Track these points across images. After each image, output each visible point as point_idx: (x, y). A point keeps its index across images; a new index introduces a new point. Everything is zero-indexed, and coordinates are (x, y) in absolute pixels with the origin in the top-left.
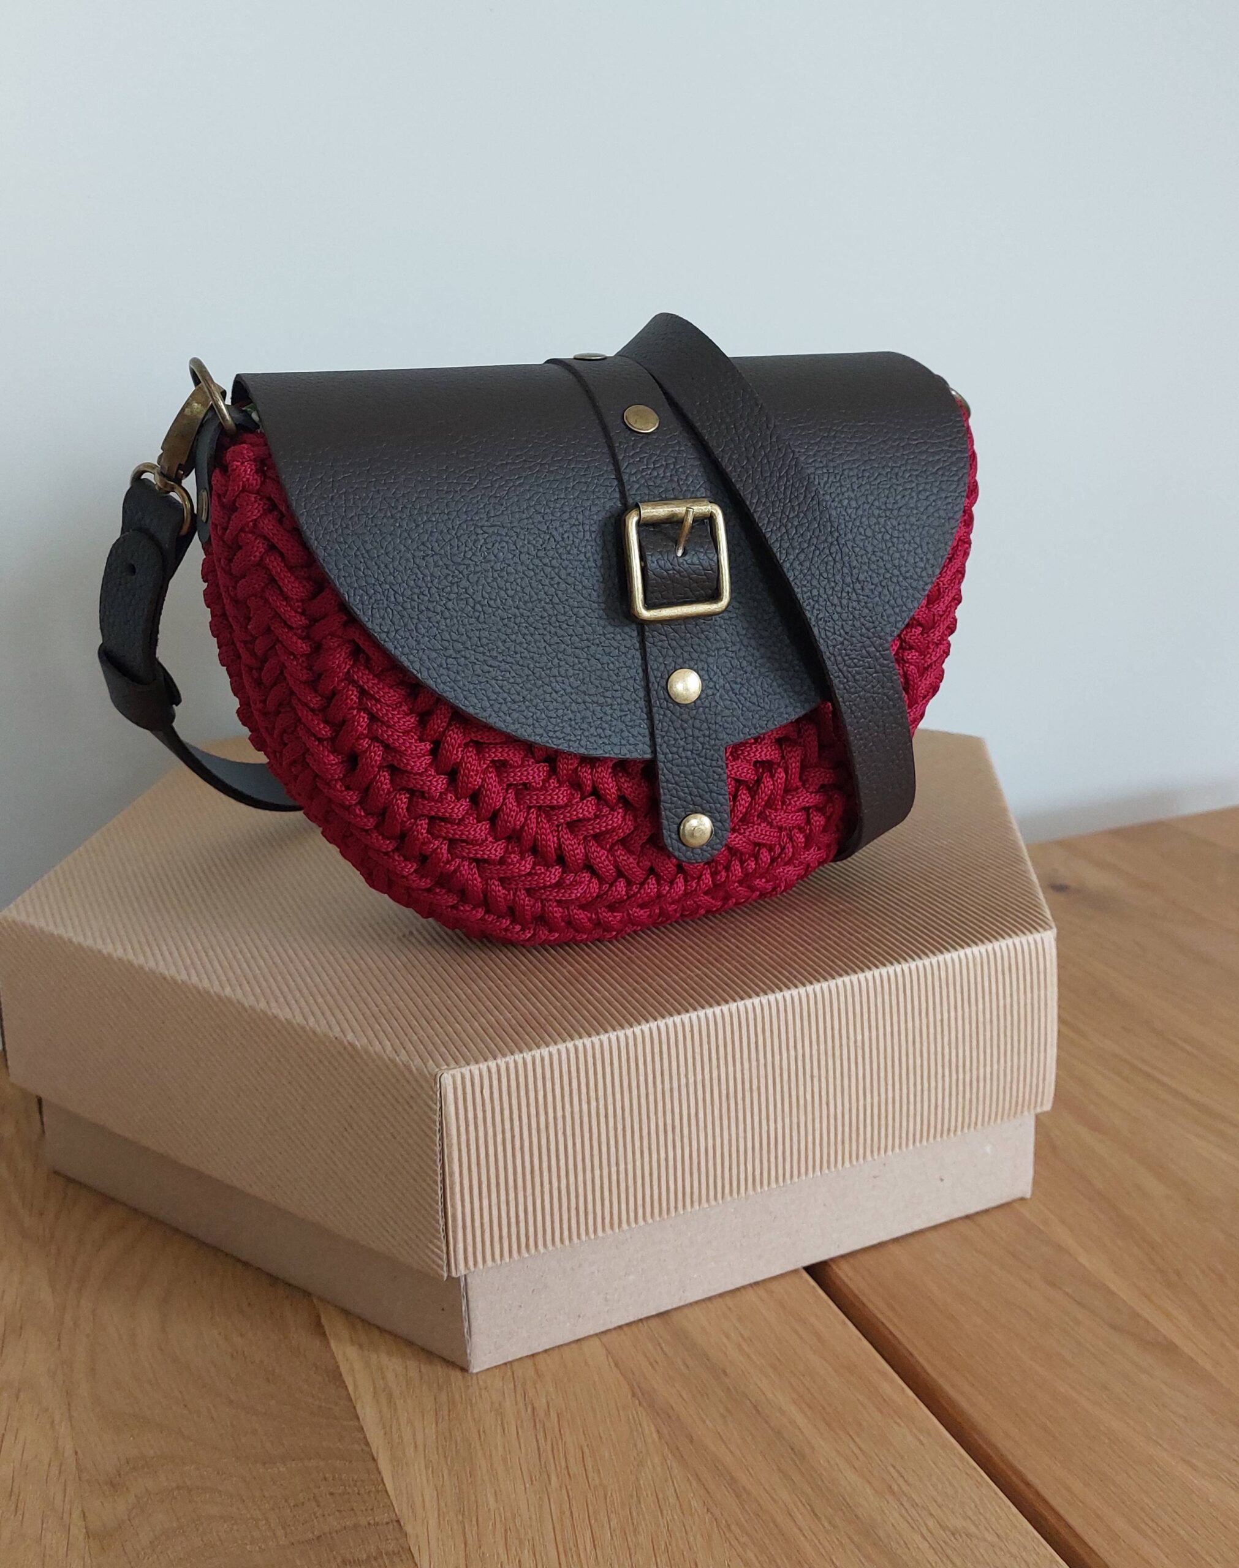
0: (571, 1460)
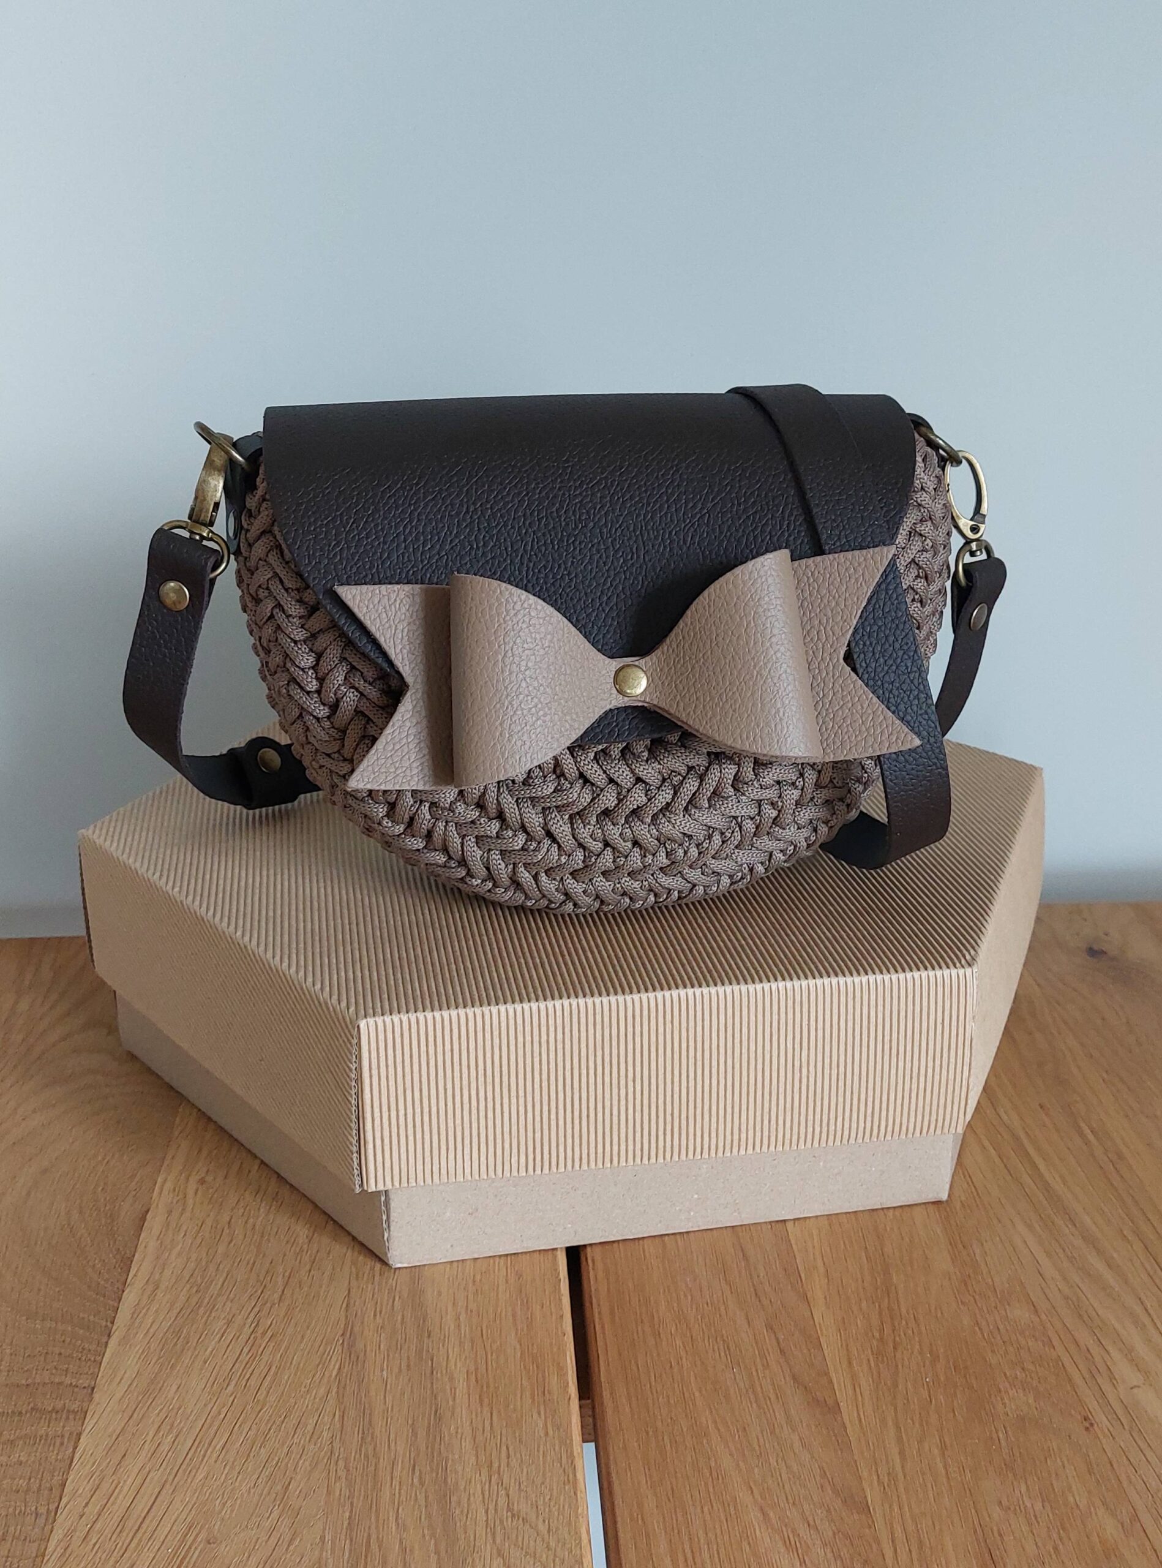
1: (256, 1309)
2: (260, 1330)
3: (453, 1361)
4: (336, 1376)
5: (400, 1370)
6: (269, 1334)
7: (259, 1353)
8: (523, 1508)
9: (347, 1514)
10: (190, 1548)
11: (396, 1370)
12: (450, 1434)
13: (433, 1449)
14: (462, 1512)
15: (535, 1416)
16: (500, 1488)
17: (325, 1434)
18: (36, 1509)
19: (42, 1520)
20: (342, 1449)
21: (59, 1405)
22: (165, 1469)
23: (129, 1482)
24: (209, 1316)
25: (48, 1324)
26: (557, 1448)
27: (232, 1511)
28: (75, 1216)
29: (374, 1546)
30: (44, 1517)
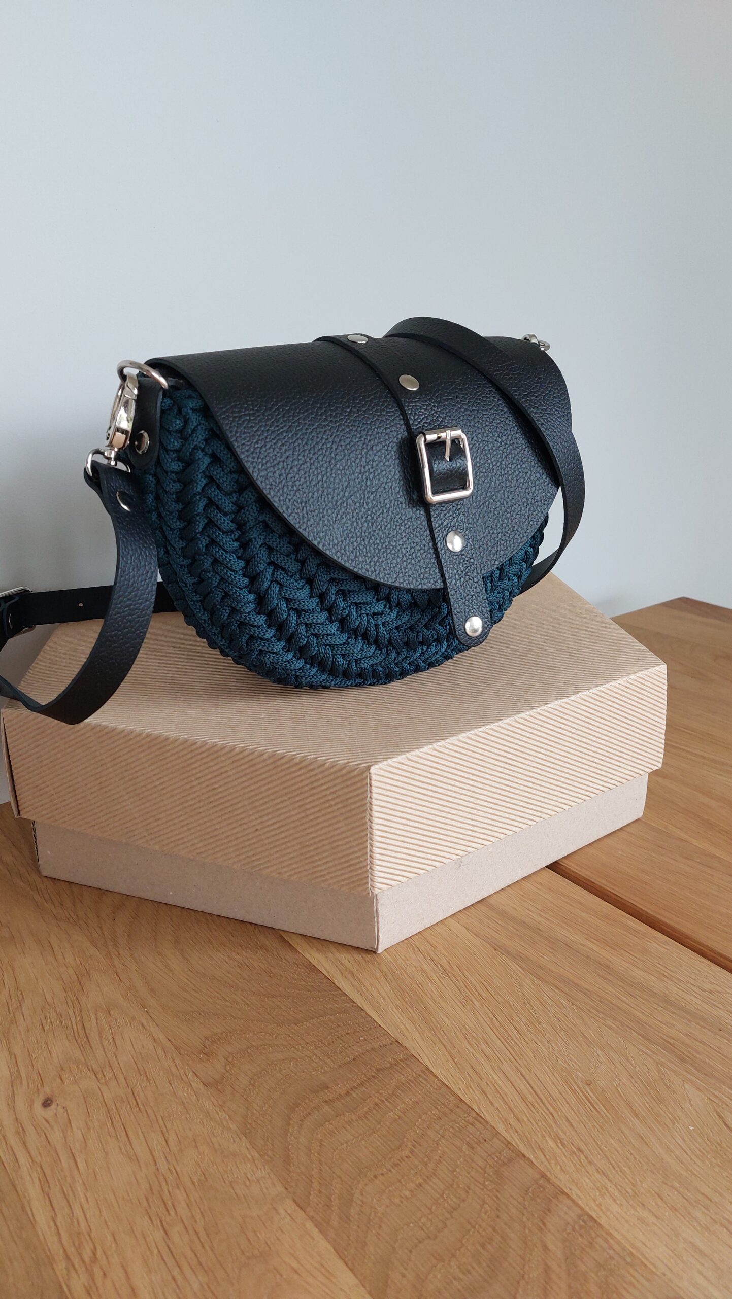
1: (428, 958)
2: (448, 968)
4: (525, 972)
5: (552, 953)
6: (455, 967)
9: (635, 1033)
10: (583, 1093)
11: (551, 955)
12: (624, 972)
13: (627, 982)
14: (685, 1003)
16: (686, 984)
17: (562, 1001)
18: (465, 1121)
20: (583, 1004)
21: (391, 1060)
23: (496, 1078)
24: (407, 973)
25: (315, 1021)
27: (575, 1063)
29: (672, 1041)
30: (476, 1123)
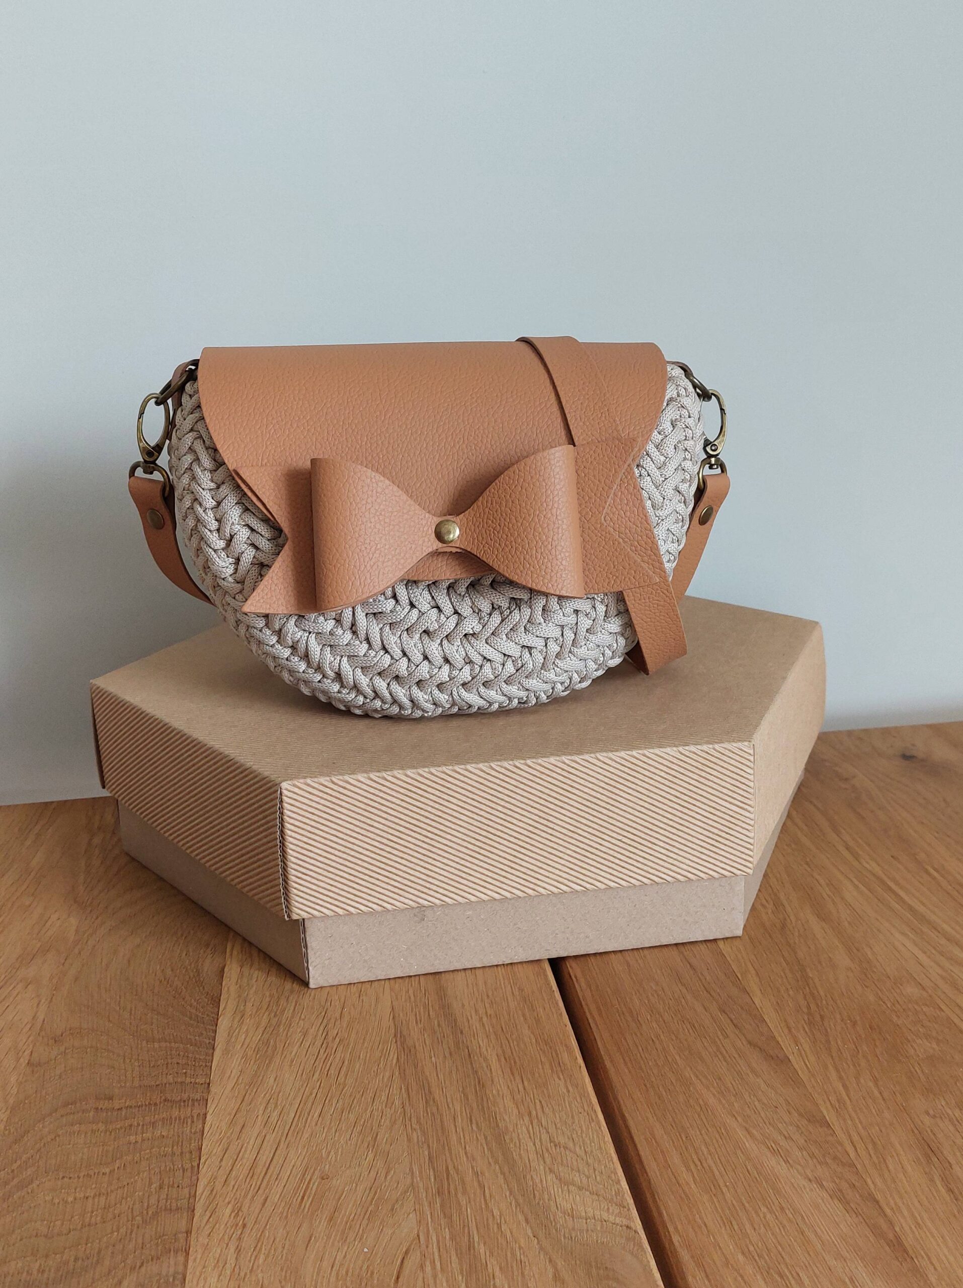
0: (333, 1068)
1: (324, 1025)
2: (330, 1038)
3: (484, 1050)
4: (396, 1064)
5: (445, 1057)
7: (333, 1051)
8: (562, 1140)
9: (426, 1153)
10: (309, 1183)
11: (442, 1057)
12: (493, 1096)
13: (483, 1107)
14: (515, 1146)
15: (557, 1079)
16: (541, 1129)
17: (397, 1102)
18: (182, 1166)
19: (188, 1174)
20: (412, 1111)
21: (185, 1096)
22: (278, 1132)
23: (252, 1142)
24: (288, 1030)
25: (163, 1044)
26: (579, 1100)
28: (169, 972)
29: (453, 1172)
30: (189, 1170)
